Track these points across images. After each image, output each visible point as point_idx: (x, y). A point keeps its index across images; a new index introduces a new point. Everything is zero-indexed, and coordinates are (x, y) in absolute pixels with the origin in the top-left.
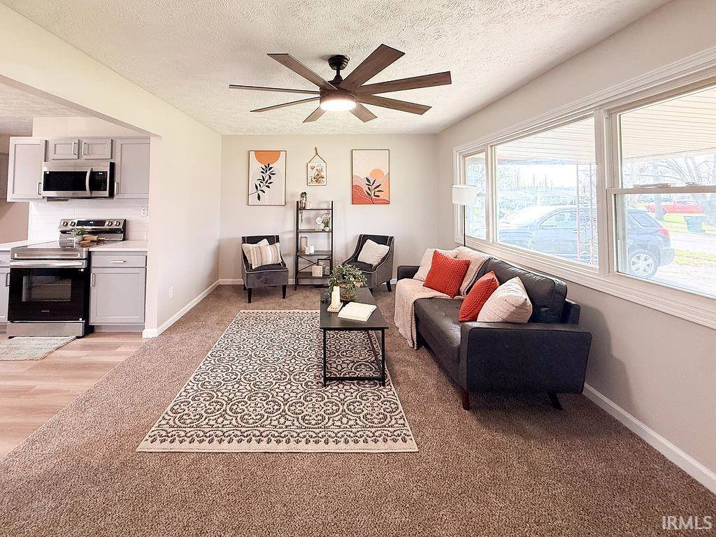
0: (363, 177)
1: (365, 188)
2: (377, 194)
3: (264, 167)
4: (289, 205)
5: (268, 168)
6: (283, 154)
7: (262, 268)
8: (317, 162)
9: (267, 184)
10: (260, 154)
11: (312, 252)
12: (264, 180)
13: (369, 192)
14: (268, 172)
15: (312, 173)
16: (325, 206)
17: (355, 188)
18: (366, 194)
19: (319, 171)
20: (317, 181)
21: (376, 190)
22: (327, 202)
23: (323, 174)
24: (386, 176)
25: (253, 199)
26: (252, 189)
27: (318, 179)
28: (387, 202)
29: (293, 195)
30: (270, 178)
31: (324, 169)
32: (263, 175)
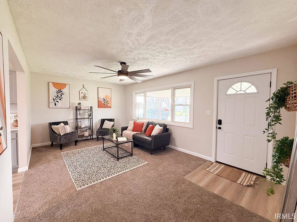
0: (102, 98)
2: (107, 104)
3: (58, 91)
4: (71, 108)
5: (60, 91)
6: (67, 86)
7: (66, 134)
8: (83, 91)
9: (60, 99)
10: (55, 85)
11: (84, 127)
12: (58, 96)
13: (104, 103)
14: (60, 93)
15: (82, 95)
16: (87, 109)
17: (99, 102)
18: (103, 104)
19: (85, 94)
20: (84, 98)
21: (107, 103)
22: (88, 107)
23: (87, 96)
24: (110, 98)
25: (52, 105)
26: (51, 100)
27: (84, 97)
29: (73, 104)
30: (61, 96)
31: (87, 94)
32: (57, 94)
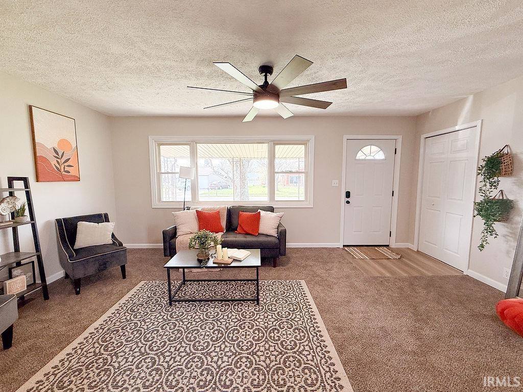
0: (50, 147)
1: (53, 162)
2: (67, 168)
13: (58, 166)
17: (39, 160)
18: (55, 170)
21: (66, 164)
24: (74, 150)
28: (77, 179)
